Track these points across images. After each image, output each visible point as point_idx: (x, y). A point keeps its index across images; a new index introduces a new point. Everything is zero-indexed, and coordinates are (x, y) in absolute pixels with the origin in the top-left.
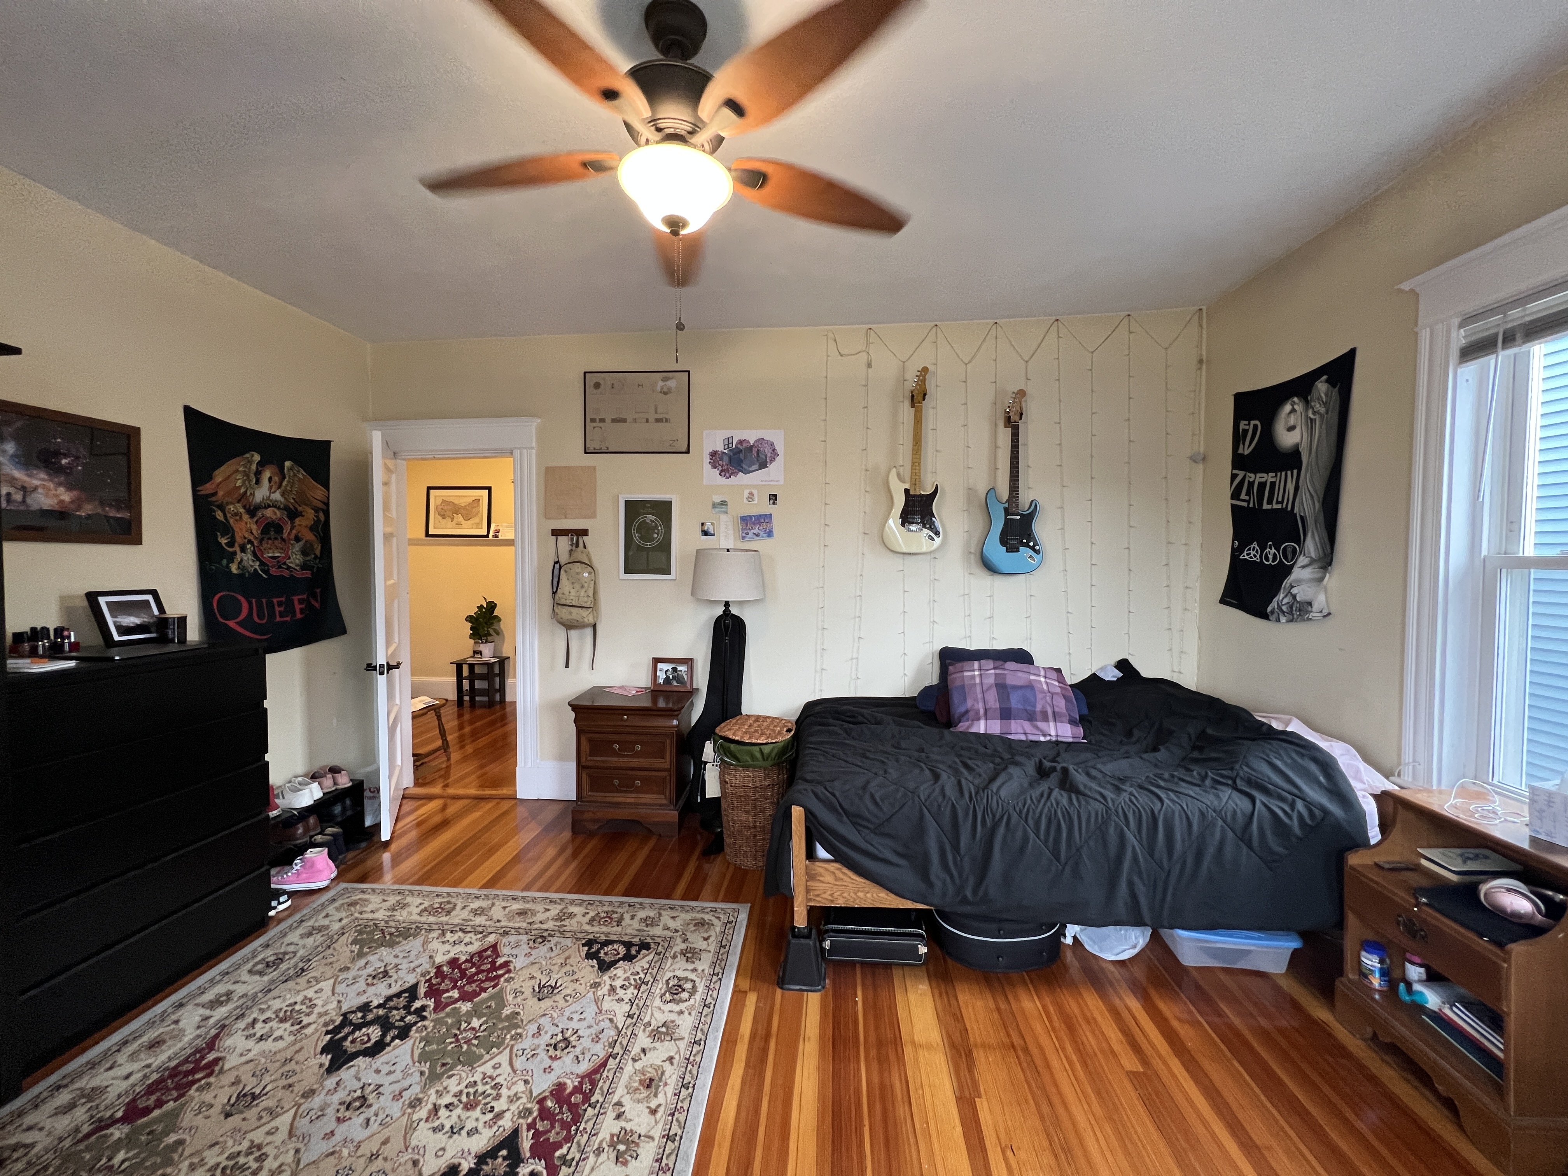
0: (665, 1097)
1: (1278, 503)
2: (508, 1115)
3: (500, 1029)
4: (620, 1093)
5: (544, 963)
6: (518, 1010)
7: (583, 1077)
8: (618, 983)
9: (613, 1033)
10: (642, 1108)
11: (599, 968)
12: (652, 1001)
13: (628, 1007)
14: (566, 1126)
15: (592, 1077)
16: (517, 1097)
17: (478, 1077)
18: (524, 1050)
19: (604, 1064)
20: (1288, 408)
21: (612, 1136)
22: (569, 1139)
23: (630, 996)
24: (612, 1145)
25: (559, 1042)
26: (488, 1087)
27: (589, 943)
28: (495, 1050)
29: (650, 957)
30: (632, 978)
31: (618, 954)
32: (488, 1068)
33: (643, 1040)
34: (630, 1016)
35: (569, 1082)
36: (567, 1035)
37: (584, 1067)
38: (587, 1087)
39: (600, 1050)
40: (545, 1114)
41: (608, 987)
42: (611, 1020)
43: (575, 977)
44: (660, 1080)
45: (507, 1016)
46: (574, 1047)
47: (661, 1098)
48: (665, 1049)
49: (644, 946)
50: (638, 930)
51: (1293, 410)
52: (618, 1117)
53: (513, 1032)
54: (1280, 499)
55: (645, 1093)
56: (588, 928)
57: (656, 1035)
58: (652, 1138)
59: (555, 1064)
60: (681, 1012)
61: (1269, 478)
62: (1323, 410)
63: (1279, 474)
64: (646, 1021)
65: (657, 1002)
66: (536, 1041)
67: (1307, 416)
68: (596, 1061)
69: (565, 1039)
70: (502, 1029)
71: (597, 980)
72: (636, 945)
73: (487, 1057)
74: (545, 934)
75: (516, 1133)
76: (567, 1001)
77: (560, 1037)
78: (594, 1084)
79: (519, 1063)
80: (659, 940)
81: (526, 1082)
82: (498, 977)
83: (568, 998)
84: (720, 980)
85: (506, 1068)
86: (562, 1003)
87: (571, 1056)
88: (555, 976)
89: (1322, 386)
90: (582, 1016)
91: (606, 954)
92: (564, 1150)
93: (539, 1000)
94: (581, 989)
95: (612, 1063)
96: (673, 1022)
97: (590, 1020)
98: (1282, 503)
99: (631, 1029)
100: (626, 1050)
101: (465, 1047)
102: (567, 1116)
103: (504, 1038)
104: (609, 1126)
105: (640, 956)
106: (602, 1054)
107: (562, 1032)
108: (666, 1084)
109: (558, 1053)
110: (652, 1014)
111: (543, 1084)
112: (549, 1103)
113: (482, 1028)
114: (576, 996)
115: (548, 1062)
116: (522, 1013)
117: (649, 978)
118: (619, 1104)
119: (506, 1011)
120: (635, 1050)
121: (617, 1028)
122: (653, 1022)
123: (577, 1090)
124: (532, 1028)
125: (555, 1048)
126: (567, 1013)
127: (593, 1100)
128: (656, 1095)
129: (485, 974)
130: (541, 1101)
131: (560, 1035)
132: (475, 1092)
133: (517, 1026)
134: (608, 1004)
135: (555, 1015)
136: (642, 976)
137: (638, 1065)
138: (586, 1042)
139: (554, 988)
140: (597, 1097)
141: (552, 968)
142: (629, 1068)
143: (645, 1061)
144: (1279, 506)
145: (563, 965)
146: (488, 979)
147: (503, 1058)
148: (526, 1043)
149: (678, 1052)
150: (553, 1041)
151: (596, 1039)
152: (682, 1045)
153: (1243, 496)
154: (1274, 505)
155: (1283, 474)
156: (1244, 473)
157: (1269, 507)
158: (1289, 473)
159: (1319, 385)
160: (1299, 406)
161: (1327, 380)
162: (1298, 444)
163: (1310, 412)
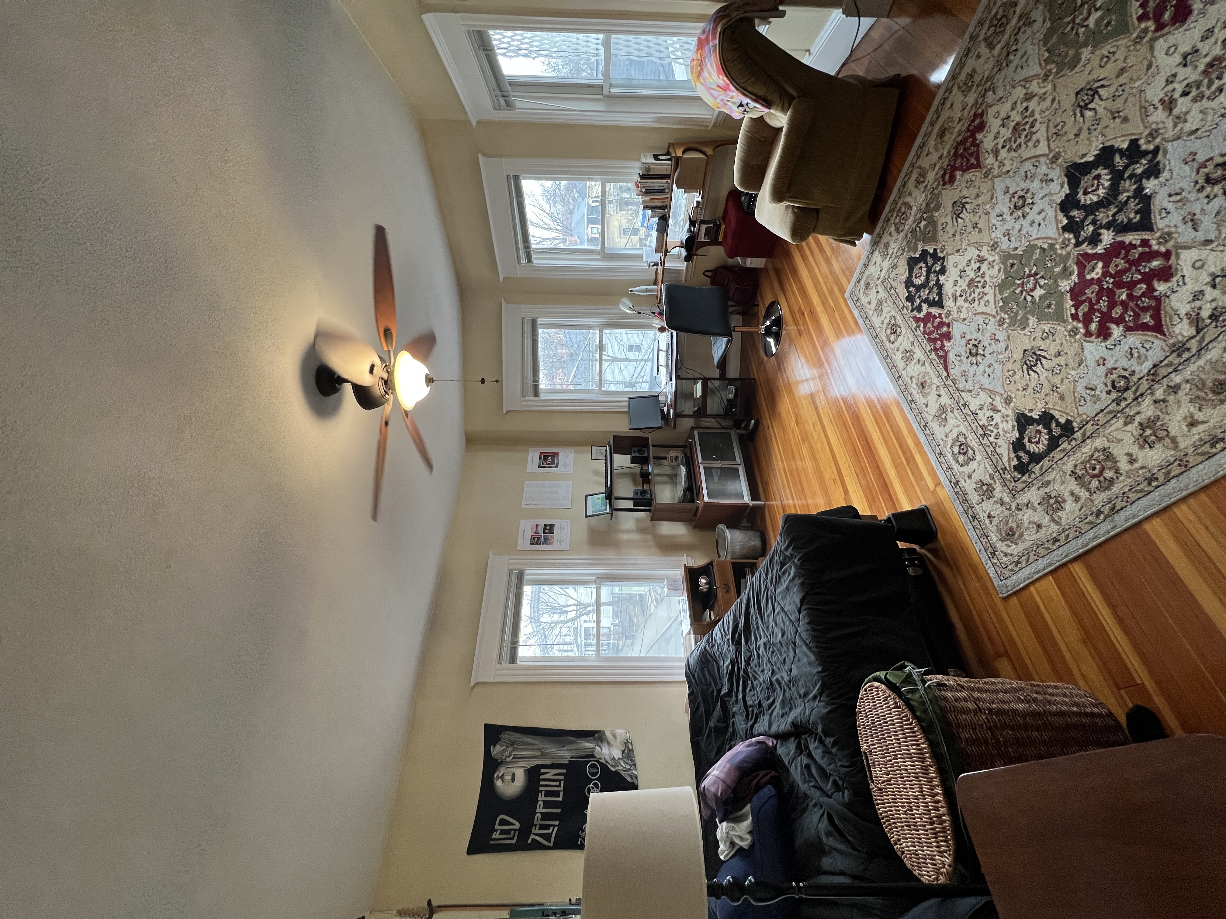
0: (914, 388)
1: (559, 786)
2: (953, 304)
3: (1018, 311)
4: (928, 368)
5: (1073, 372)
6: (1027, 330)
7: (946, 353)
8: (997, 418)
9: (961, 386)
10: (915, 374)
11: (1023, 415)
12: (965, 426)
13: (973, 409)
14: (931, 333)
15: (944, 359)
16: (959, 310)
17: (987, 289)
18: (987, 325)
19: (946, 368)
20: (499, 783)
21: (914, 353)
22: (925, 333)
23: (980, 415)
24: (911, 351)
25: (977, 350)
26: (976, 295)
27: (1068, 429)
28: (1001, 304)
29: (1005, 459)
30: (995, 431)
31: (1030, 441)
32: (990, 297)
33: (945, 400)
34: (965, 405)
35: (949, 344)
36: (979, 357)
37: (951, 357)
38: (941, 353)
39: (955, 372)
40: (941, 324)
41: (1000, 408)
42: (971, 391)
43: (1030, 390)
44: (921, 392)
45: (1028, 319)
46: (968, 358)
47: (914, 386)
48: (933, 408)
49: (1022, 468)
50: (1048, 483)
51: (502, 778)
52: (919, 360)
53: (1007, 321)
54: (557, 783)
55: (921, 380)
56: (1099, 443)
57: (943, 409)
58: (903, 370)
59: (964, 342)
60: (946, 436)
61: (541, 798)
62: (510, 749)
63: (541, 788)
64: (955, 411)
65: (962, 429)
66: (988, 335)
67: (511, 762)
68: (950, 366)
69: (977, 355)
70: (1017, 314)
71: (1012, 404)
72: (1029, 464)
73: (999, 297)
74: (1129, 395)
75: (942, 307)
76: (1008, 371)
77: (981, 352)
78: (940, 357)
79: (980, 319)
80: (1020, 486)
81: (964, 320)
82: (1087, 322)
83: (1010, 373)
84: (951, 482)
85: (982, 308)
86: (1009, 366)
87: (963, 353)
88: (1044, 374)
89: (496, 750)
90: (986, 375)
91: (1039, 432)
92: (921, 329)
93: (1025, 351)
94: (1012, 387)
95: (945, 374)
96: (944, 426)
97: (979, 377)
98: (560, 781)
99: (956, 399)
100: (946, 386)
101: (1019, 282)
102: (934, 335)
103: (1006, 313)
104: (918, 354)
105: (1013, 455)
106: (952, 372)
107: (984, 355)
108: (918, 393)
109: (970, 346)
110: (957, 418)
111: (957, 330)
112: (945, 329)
113: (1029, 298)
114: (1009, 378)
115: (968, 337)
116: (1022, 332)
117: (985, 441)
118: (924, 364)
119: (1032, 320)
120: (942, 392)
121: (963, 391)
122: (952, 415)
123: (943, 346)
124: (1001, 335)
125: (976, 346)
126: (996, 365)
127: (933, 353)
128: (916, 384)
129: (1104, 309)
130: (948, 325)
131: (982, 353)
132: (977, 287)
133: (1012, 324)
134: (984, 398)
135: (1001, 356)
136: (991, 439)
137: (934, 387)
138: (966, 366)
139: (1030, 368)
140: (933, 356)
141: (1059, 377)
142: (936, 381)
143: (934, 392)
144: (562, 782)
145: (1054, 388)
146: (1091, 310)
147: (991, 309)
148: (992, 327)
149: (927, 412)
150: (980, 346)
151: (964, 374)
152: (930, 418)
153: (550, 831)
154: (562, 788)
155: (541, 783)
156: (533, 831)
157: (562, 793)
158: (542, 777)
159: (495, 752)
160: (502, 771)
161: (494, 746)
162: (525, 771)
163: (509, 759)
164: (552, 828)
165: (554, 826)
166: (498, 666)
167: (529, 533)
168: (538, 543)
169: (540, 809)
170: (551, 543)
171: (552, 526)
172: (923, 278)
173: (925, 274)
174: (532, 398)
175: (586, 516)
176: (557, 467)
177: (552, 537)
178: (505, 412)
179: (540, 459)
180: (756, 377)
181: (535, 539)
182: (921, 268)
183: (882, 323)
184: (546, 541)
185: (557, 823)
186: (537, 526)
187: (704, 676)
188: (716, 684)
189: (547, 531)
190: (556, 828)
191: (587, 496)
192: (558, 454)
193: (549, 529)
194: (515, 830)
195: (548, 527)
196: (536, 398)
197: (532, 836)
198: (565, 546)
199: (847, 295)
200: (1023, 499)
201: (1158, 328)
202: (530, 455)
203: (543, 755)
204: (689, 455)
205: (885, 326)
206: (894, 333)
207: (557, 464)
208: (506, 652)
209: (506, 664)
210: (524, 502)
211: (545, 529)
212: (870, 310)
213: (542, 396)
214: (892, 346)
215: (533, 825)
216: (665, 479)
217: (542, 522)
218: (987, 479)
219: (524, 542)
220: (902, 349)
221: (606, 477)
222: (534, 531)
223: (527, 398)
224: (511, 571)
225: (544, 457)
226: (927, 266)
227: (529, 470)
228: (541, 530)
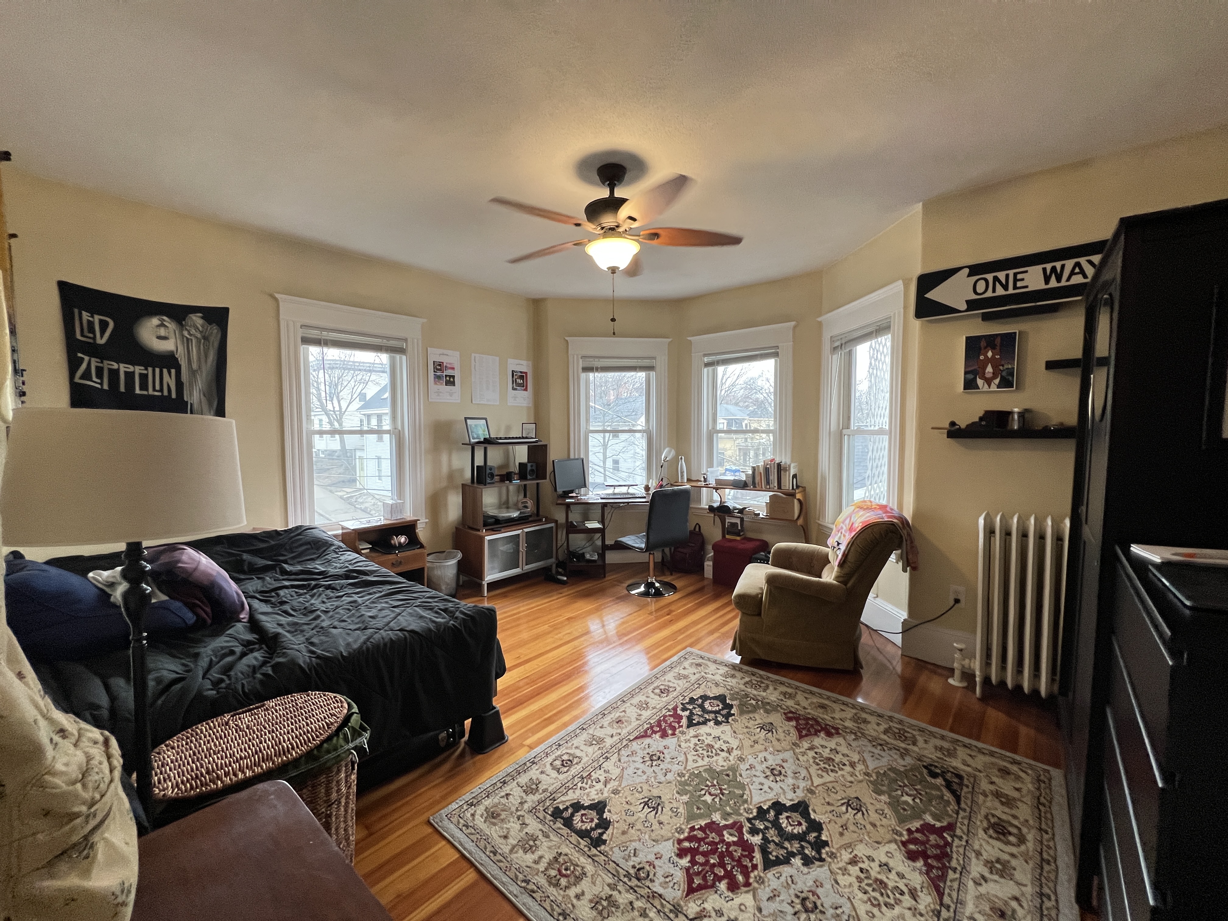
0: (616, 715)
1: (155, 391)
2: (691, 735)
3: (691, 786)
4: (635, 724)
5: (647, 837)
6: (677, 795)
7: (650, 736)
8: (600, 786)
9: (623, 752)
10: (628, 714)
11: (605, 806)
12: (588, 761)
13: (604, 765)
14: (666, 722)
15: (645, 735)
16: (687, 741)
17: (706, 759)
18: (678, 764)
19: (636, 738)
20: (155, 321)
21: (646, 710)
22: (665, 716)
23: (599, 772)
24: (648, 708)
25: (656, 760)
26: (701, 752)
27: (598, 842)
28: (696, 772)
29: (563, 799)
30: (587, 786)
31: (582, 815)
32: (700, 763)
33: (609, 742)
34: (607, 758)
35: (657, 737)
36: (650, 762)
37: (647, 741)
38: (649, 732)
39: (635, 745)
40: (674, 729)
41: (608, 786)
42: (620, 761)
43: (627, 807)
44: (613, 721)
45: (686, 794)
46: (648, 754)
47: (618, 714)
48: (599, 733)
49: (557, 813)
50: (547, 837)
52: (640, 715)
53: (683, 779)
54: (157, 388)
55: (623, 719)
56: (590, 868)
57: (601, 741)
58: (631, 704)
59: (661, 748)
60: (577, 748)
61: (138, 370)
62: (199, 336)
63: (150, 369)
64: (600, 751)
65: (585, 759)
66: (669, 766)
67: (183, 336)
68: (639, 741)
69: (652, 760)
70: (689, 785)
71: (613, 795)
72: (563, 818)
73: (701, 769)
74: (634, 882)
75: (688, 727)
76: (641, 788)
77: (655, 763)
78: (646, 731)
79: (682, 758)
80: (541, 815)
81: (680, 746)
82: (689, 839)
83: (640, 790)
84: (535, 758)
85: (690, 758)
86: (646, 787)
87: (651, 750)
88: (642, 815)
89: (197, 319)
90: (636, 771)
91: (592, 820)
92: (668, 713)
93: (660, 797)
94: (628, 793)
95: (632, 738)
96: (585, 745)
97: (633, 766)
98: (161, 390)
99: (611, 751)
100: (621, 740)
101: (715, 782)
102: (663, 725)
103: (689, 777)
104: (646, 714)
105: (568, 804)
106: (634, 743)
107: (652, 766)
108: (612, 718)
109: (658, 754)
110: (594, 753)
111: (671, 741)
112: (670, 732)
113: (703, 792)
114: (634, 789)
115: (665, 751)
116: (675, 792)
117: (576, 780)
118: (637, 719)
119: (685, 798)
120: (616, 738)
121: (619, 754)
122: (596, 749)
123: (655, 732)
124: (670, 776)
125: (659, 758)
126: (645, 777)
127: (649, 726)
128: (619, 716)
129: (701, 849)
130: (673, 734)
131: (654, 764)
132: (708, 752)
133: (680, 783)
134: (615, 772)
135: (653, 779)
136: (580, 785)
137: (619, 731)
138: (641, 753)
139: (646, 803)
140: (646, 726)
141: (641, 827)
142: (624, 732)
143: (614, 732)
144: (159, 394)
145: (632, 826)
146: (699, 840)
147: (691, 765)
148: (676, 768)
149: (596, 728)
150: (659, 762)
151: (633, 753)
152: (591, 732)
153: (94, 379)
154: (151, 392)
155: (157, 370)
156: (93, 360)
157: (145, 393)
158: (165, 371)
159: (194, 318)
160: (171, 325)
161: (202, 318)
162: (172, 352)
163: (186, 333)
164: (99, 381)
165: (101, 384)
166: (299, 325)
167: (445, 360)
168: (436, 370)
169: (123, 368)
170: (435, 383)
171: (453, 384)
172: (710, 708)
173: (714, 709)
174: (581, 366)
175: (466, 419)
176: (513, 389)
177: (442, 384)
178: (566, 338)
179: (521, 372)
180: (607, 579)
181: (439, 366)
182: (718, 706)
183: (669, 681)
184: (438, 378)
185: (106, 387)
186: (453, 368)
187: (301, 545)
188: (293, 558)
189: (448, 378)
190: (98, 386)
191: (486, 419)
192: (526, 390)
193: (450, 381)
194: (94, 338)
195: (452, 380)
196: (580, 370)
197: (86, 358)
198: (433, 397)
199: (689, 649)
200: (529, 819)
201: (691, 890)
202: (524, 363)
203: (193, 373)
204: (530, 519)
205: (667, 683)
206: (662, 692)
207: (515, 389)
208: (314, 334)
209: (300, 333)
210: (477, 355)
211: (450, 376)
212: (679, 670)
213: (583, 375)
214: (650, 692)
215: (102, 358)
216: (504, 498)
217: (457, 373)
218: (541, 787)
219: (435, 355)
220: (648, 700)
221: (506, 438)
222: (448, 366)
223: (581, 361)
224: (406, 340)
225: (523, 376)
226: (720, 710)
227: (510, 361)
228: (449, 372)
